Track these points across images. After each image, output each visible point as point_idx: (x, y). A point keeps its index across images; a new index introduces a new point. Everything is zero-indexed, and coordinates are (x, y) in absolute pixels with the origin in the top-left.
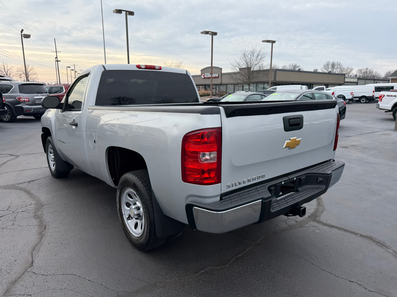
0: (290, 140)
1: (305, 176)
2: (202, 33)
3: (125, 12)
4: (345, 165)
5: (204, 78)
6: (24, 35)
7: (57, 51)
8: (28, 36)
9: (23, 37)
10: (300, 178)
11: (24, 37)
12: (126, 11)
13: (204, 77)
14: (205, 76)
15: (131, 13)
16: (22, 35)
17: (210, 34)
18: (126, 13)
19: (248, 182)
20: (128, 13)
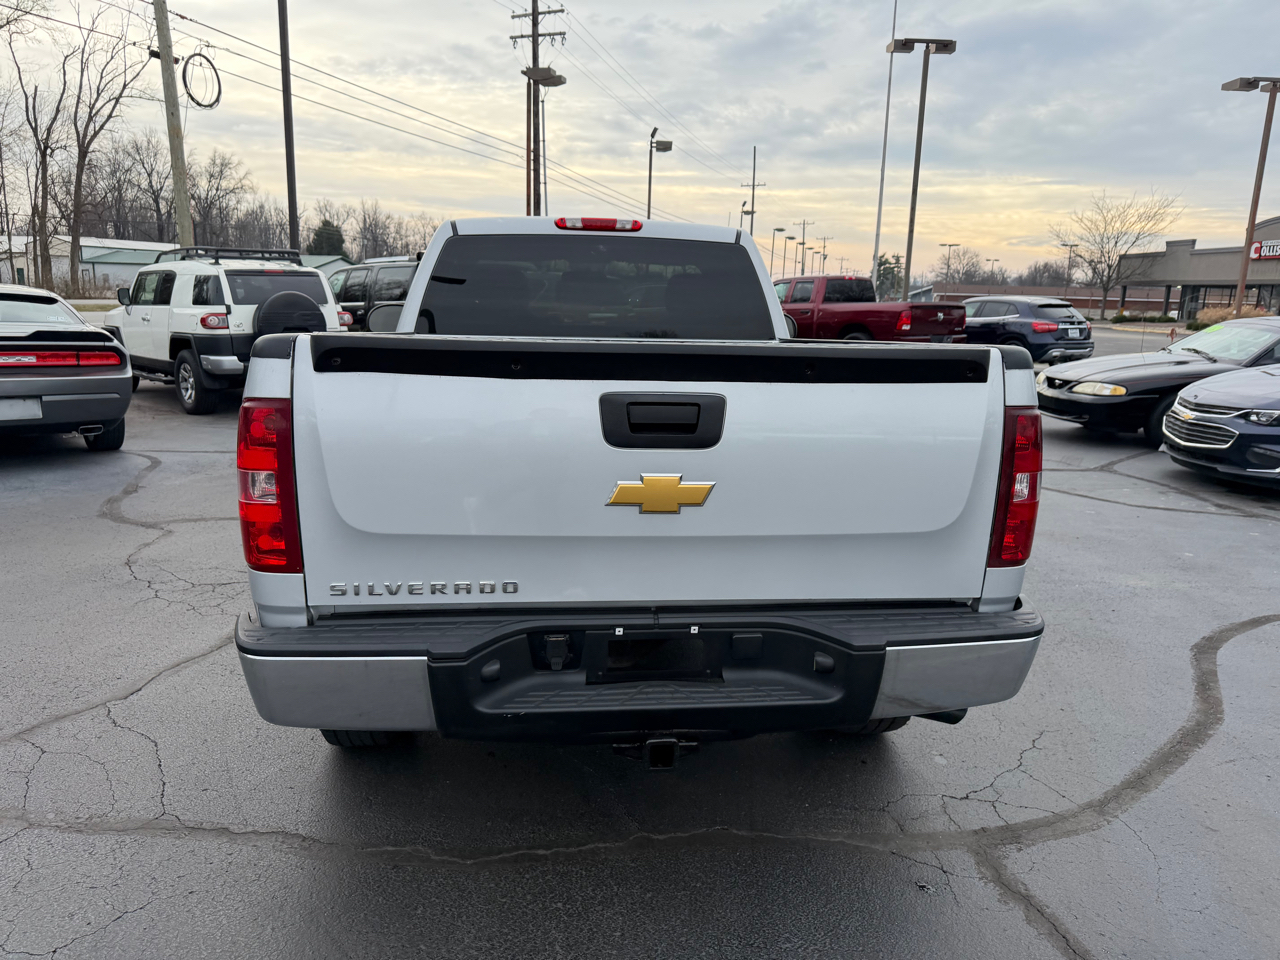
0: (642, 479)
1: (762, 633)
2: (1227, 87)
3: (925, 45)
4: (1043, 634)
5: (1260, 259)
6: (658, 143)
7: (756, 183)
8: (665, 147)
9: (654, 150)
10: (732, 634)
11: (658, 150)
12: (927, 42)
13: (1257, 256)
14: (1265, 252)
15: (946, 46)
16: (652, 143)
17: (1263, 89)
18: (927, 47)
19: (433, 593)
20: (933, 47)
